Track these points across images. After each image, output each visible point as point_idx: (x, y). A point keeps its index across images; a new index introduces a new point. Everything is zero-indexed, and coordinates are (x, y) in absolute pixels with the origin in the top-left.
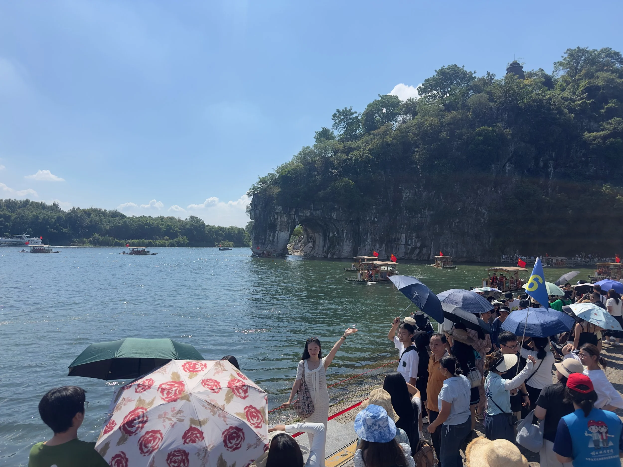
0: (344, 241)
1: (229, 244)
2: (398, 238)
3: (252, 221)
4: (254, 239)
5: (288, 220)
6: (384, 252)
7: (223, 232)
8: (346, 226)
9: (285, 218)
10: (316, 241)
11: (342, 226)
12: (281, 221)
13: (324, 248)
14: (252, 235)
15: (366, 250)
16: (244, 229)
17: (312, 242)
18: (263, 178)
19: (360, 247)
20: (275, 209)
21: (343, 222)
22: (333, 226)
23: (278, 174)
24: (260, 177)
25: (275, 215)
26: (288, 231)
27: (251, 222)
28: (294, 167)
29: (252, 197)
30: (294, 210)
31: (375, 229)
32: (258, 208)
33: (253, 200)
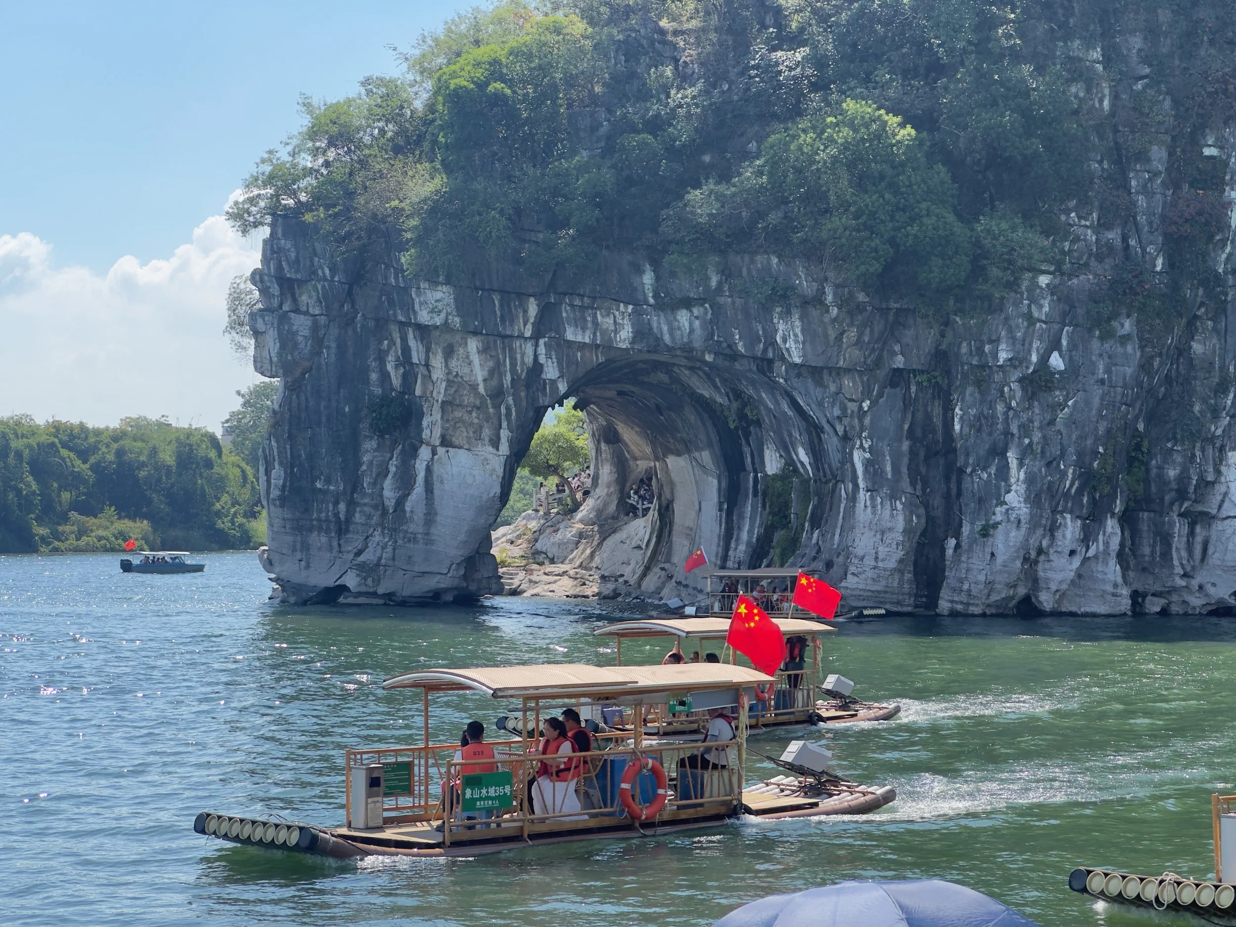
0: (853, 498)
1: (123, 536)
2: (1201, 477)
3: (266, 386)
4: (283, 501)
5: (492, 372)
6: (1113, 570)
7: (83, 455)
8: (866, 405)
9: (476, 359)
10: (678, 507)
11: (844, 409)
12: (450, 383)
13: (727, 549)
14: (268, 473)
15: (1000, 559)
16: (219, 433)
17: (653, 514)
18: (329, 107)
19: (957, 535)
20: (409, 308)
21: (847, 382)
22: (785, 407)
23: (429, 85)
24: (315, 102)
25: (412, 343)
26: (495, 443)
27: (259, 393)
28: (524, 38)
29: (265, 232)
30: (533, 309)
31: (1052, 422)
32: (304, 298)
33: (271, 249)
